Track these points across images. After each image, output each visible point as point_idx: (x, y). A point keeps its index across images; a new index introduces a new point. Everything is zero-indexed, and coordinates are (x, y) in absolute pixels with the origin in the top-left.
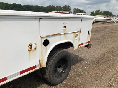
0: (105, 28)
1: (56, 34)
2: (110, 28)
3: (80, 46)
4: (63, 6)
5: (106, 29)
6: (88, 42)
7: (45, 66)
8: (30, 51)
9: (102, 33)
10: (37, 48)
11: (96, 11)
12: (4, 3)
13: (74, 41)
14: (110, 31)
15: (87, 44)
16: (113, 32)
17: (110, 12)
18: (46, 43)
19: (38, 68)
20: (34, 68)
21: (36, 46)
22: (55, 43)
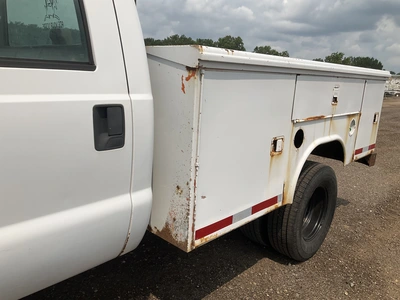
3: (355, 157)
4: (220, 39)
6: (371, 147)
7: (291, 202)
8: (272, 156)
10: (283, 151)
11: (328, 58)
13: (346, 139)
15: (370, 151)
17: (377, 61)
18: (299, 139)
19: (279, 204)
20: (274, 200)
21: (283, 145)
22: (314, 140)
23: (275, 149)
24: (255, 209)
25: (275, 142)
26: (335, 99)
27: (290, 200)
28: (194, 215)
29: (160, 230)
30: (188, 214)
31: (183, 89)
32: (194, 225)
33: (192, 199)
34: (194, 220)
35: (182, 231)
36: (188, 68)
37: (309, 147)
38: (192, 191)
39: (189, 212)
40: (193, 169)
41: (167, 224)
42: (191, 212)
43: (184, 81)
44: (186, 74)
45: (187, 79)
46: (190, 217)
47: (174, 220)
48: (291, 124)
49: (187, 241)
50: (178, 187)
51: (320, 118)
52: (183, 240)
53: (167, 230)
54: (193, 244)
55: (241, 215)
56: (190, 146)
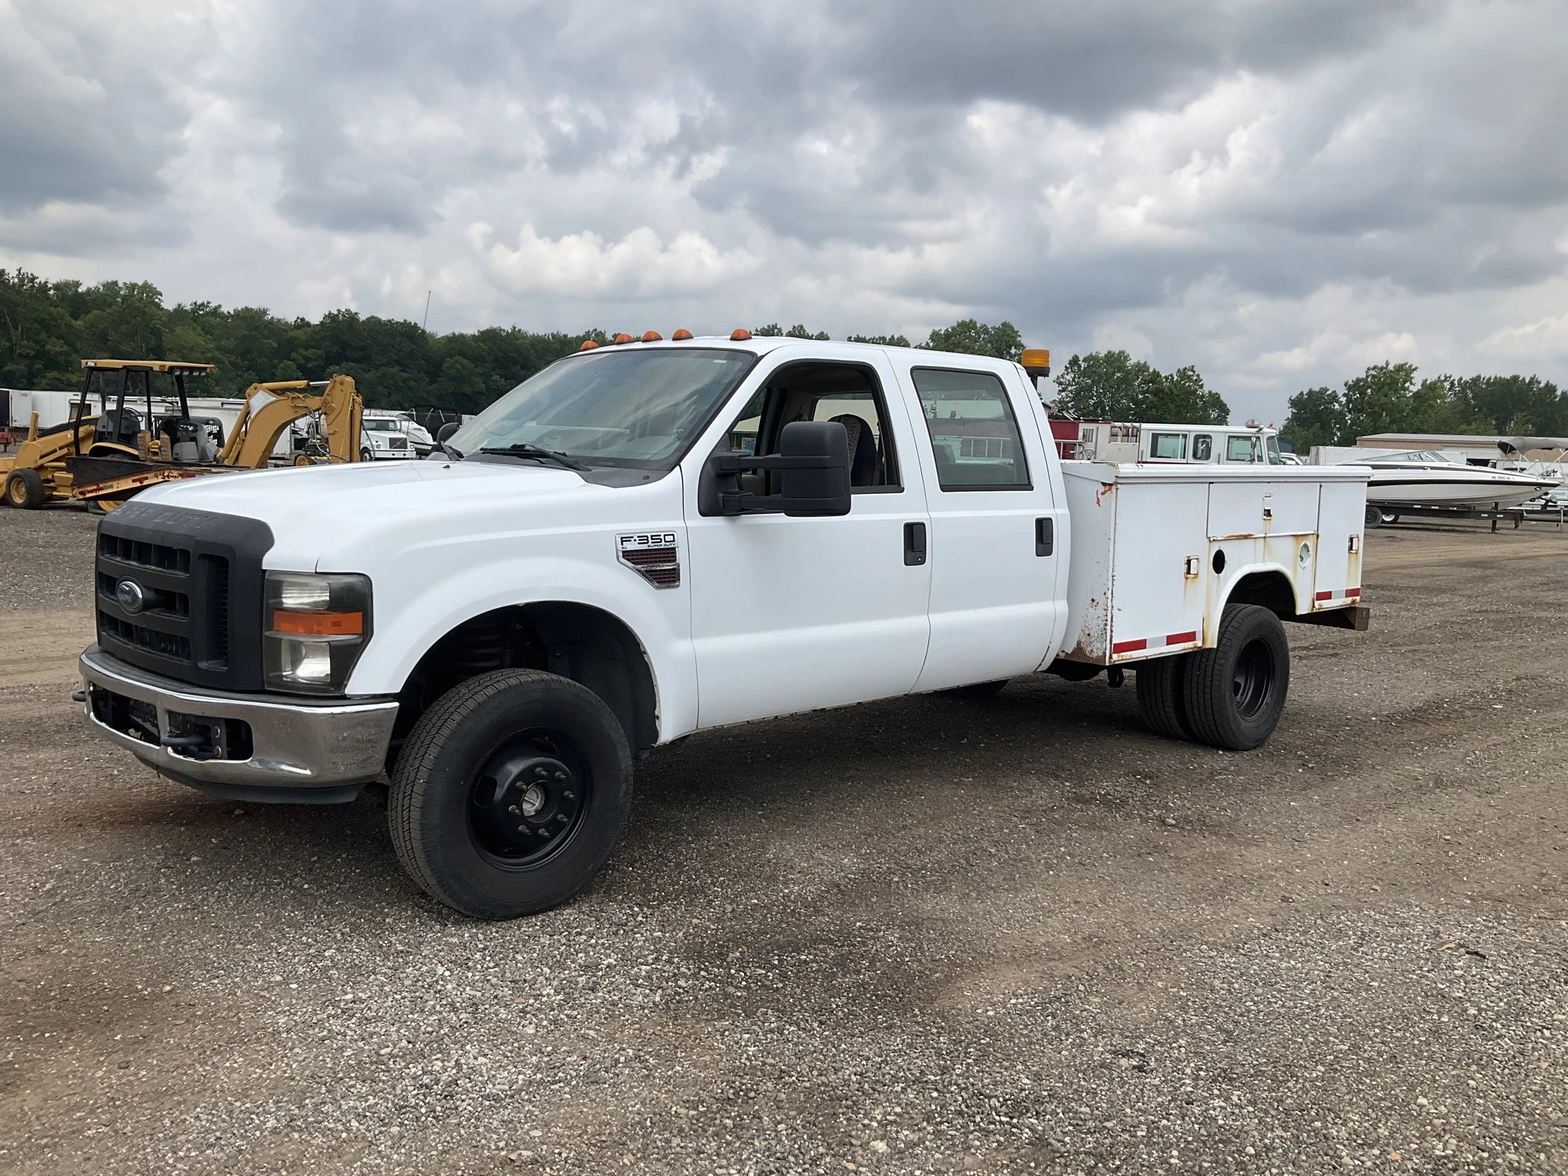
0: (1479, 572)
1: (1243, 533)
2: (1534, 571)
3: (1317, 603)
5: (1484, 579)
6: (1351, 593)
7: (1215, 646)
8: (1187, 578)
9: (1442, 605)
10: (1199, 574)
11: (1356, 386)
12: (224, 310)
13: (1295, 573)
14: (1529, 593)
15: (1349, 600)
16: (1549, 600)
18: (1219, 562)
19: (1200, 645)
20: (1191, 636)
21: (1198, 567)
22: (1240, 567)
23: (1188, 572)
24: (1172, 640)
25: (1189, 562)
26: (1268, 513)
27: (1212, 643)
28: (1112, 626)
29: (1070, 651)
30: (1106, 625)
31: (1098, 503)
32: (1111, 636)
33: (1110, 609)
34: (1112, 631)
35: (1099, 645)
36: (1104, 484)
37: (1233, 576)
38: (1109, 601)
39: (1107, 624)
40: (1110, 579)
41: (1079, 643)
42: (1109, 623)
43: (1100, 496)
44: (1102, 489)
45: (1103, 494)
46: (1108, 627)
47: (1089, 635)
48: (1207, 540)
49: (1105, 653)
50: (1093, 600)
51: (1246, 537)
52: (1100, 654)
53: (1079, 649)
54: (1111, 657)
55: (1156, 642)
56: (1107, 556)
